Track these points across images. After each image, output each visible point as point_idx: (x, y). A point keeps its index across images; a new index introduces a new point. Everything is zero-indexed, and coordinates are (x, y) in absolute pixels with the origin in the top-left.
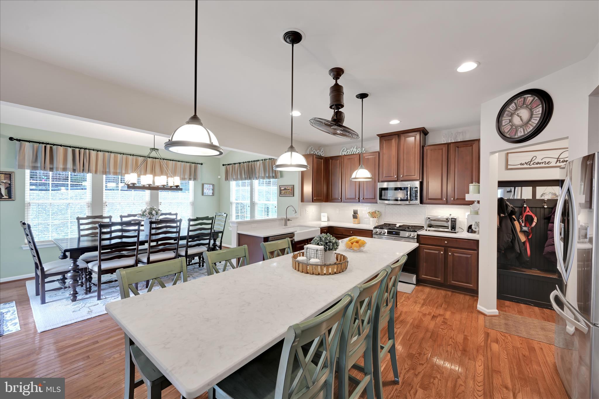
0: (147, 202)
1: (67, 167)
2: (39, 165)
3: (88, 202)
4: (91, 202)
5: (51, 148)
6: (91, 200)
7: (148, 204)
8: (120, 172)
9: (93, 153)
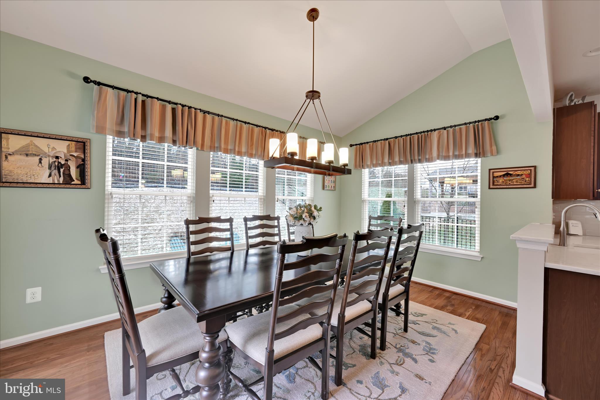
0: (260, 197)
1: (165, 136)
2: (126, 130)
3: (189, 195)
4: (194, 195)
5: (143, 102)
6: (194, 192)
7: (262, 200)
8: (232, 148)
9: (200, 115)
